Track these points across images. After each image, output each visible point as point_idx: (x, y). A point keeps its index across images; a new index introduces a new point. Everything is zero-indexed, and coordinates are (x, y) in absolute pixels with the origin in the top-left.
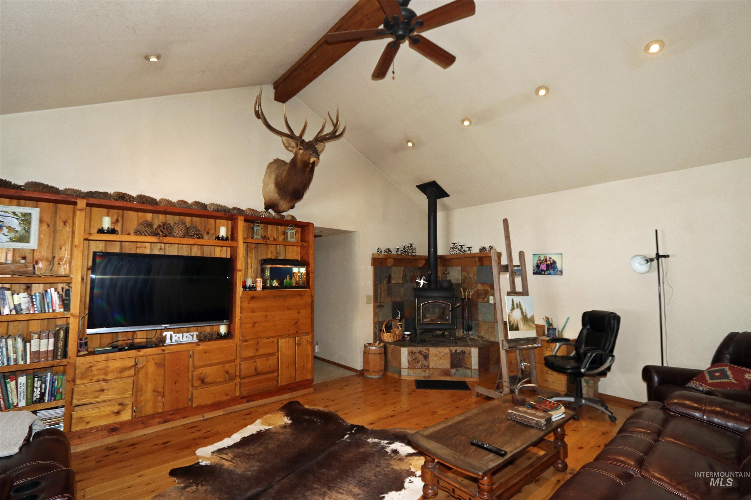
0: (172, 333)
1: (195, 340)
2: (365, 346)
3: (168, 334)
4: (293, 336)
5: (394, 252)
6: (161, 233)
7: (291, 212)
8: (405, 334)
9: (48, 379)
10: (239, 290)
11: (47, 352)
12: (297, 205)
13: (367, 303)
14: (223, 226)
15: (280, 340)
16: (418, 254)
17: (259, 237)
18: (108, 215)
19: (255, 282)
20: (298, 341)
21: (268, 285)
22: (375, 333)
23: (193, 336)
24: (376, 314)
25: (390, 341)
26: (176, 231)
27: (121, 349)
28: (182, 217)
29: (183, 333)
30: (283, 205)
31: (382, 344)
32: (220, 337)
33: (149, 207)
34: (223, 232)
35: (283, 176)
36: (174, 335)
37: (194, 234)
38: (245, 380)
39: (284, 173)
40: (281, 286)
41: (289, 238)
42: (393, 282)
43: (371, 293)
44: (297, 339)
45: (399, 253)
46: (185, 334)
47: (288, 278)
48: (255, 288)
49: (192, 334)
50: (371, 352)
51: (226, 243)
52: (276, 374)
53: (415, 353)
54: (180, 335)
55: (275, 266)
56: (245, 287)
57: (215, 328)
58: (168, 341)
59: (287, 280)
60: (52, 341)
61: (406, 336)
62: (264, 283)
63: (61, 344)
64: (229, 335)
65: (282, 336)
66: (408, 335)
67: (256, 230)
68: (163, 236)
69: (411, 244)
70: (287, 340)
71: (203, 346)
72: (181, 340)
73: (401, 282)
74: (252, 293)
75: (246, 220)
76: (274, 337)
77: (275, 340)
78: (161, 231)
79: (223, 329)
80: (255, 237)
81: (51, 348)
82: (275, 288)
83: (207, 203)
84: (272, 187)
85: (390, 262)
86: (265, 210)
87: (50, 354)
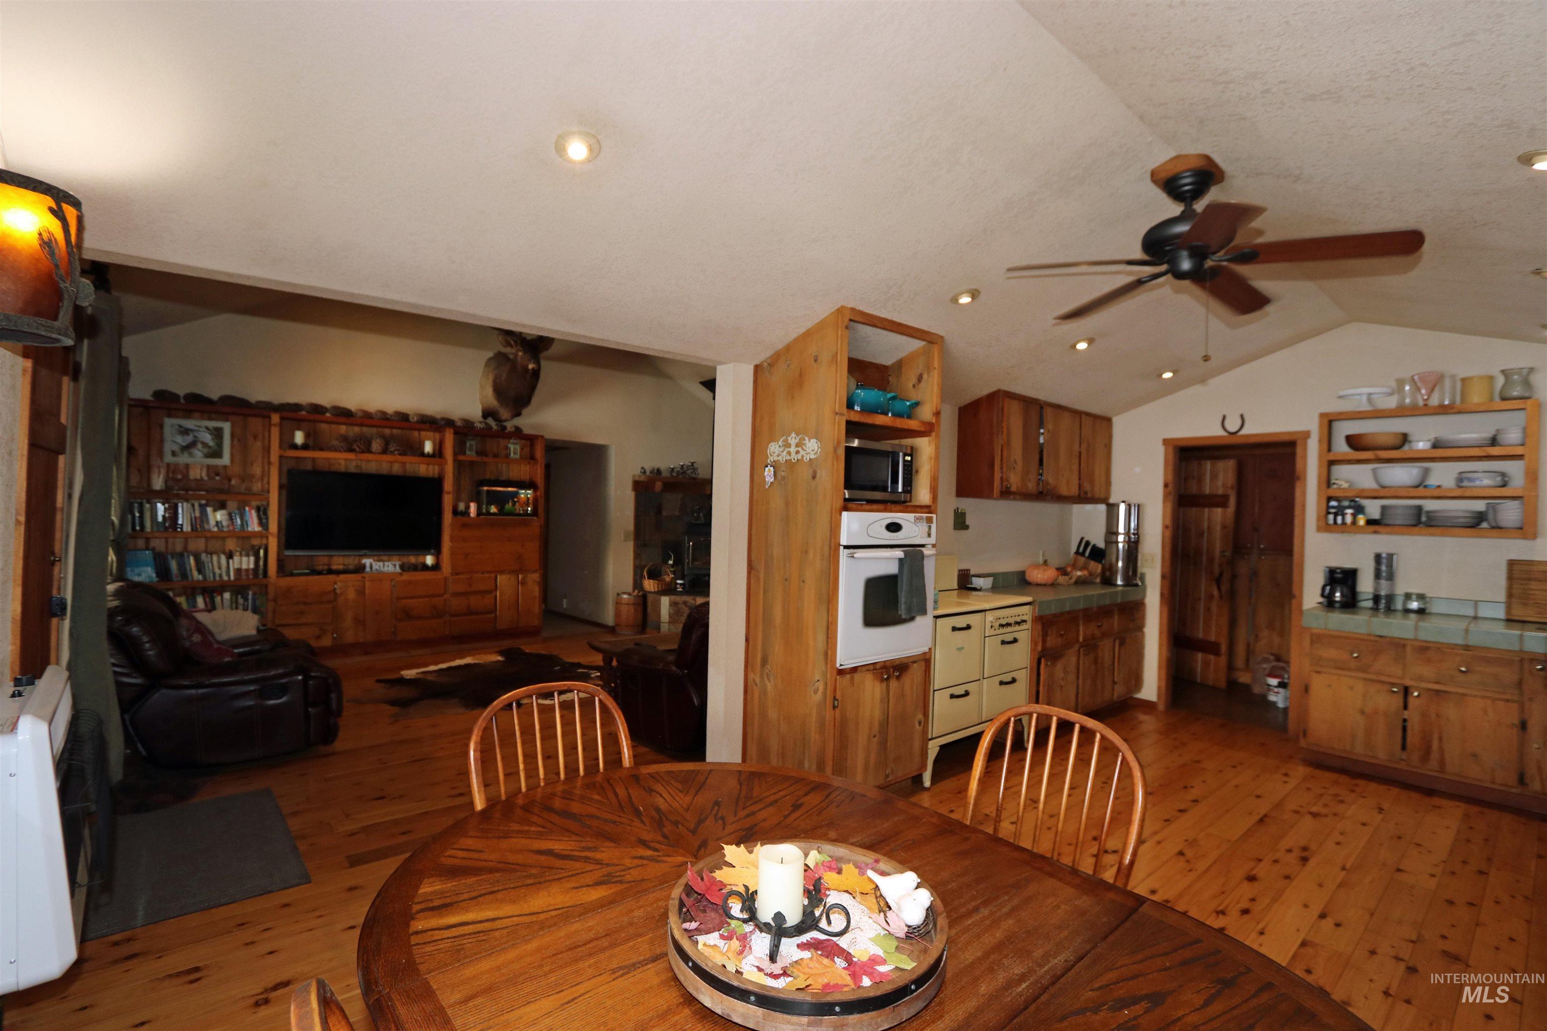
0: (371, 560)
1: (398, 569)
2: (618, 594)
3: (367, 561)
4: (515, 572)
5: (665, 474)
6: (357, 449)
7: (517, 422)
8: (677, 584)
9: (250, 597)
10: (448, 517)
11: (247, 570)
12: (525, 412)
13: (624, 541)
14: (428, 439)
15: (498, 577)
16: (700, 476)
17: (474, 453)
18: (299, 429)
19: (468, 507)
20: (522, 580)
21: (484, 511)
22: (635, 580)
23: (395, 566)
24: (637, 556)
25: (653, 590)
26: (376, 446)
27: (320, 573)
28: (381, 429)
29: (383, 561)
30: (504, 413)
31: (641, 593)
32: (425, 567)
33: (343, 420)
34: (428, 447)
35: (503, 378)
36: (374, 564)
37: (395, 450)
38: (455, 619)
39: (504, 376)
40: (501, 512)
41: (512, 455)
42: (664, 514)
43: (631, 527)
44: (520, 577)
45: (674, 474)
46: (386, 563)
47: (510, 504)
48: (469, 515)
49: (394, 563)
50: (623, 602)
51: (433, 460)
52: (493, 615)
53: (678, 603)
54: (381, 564)
55: (494, 488)
56: (455, 512)
57: (421, 559)
58: (368, 569)
59: (509, 506)
60: (252, 559)
61: (678, 586)
62: (479, 509)
63: (261, 563)
64: (436, 567)
65: (502, 572)
66: (681, 584)
67: (470, 445)
68: (360, 452)
69: (692, 463)
70: (508, 576)
71: (406, 577)
72: (382, 569)
73: (678, 514)
74: (465, 519)
75: (456, 433)
76: (490, 572)
77: (493, 575)
78: (358, 446)
79: (429, 560)
80: (468, 452)
81: (252, 566)
82: (494, 514)
83: (409, 413)
84: (489, 391)
85: (659, 486)
86: (481, 419)
87: (251, 572)
